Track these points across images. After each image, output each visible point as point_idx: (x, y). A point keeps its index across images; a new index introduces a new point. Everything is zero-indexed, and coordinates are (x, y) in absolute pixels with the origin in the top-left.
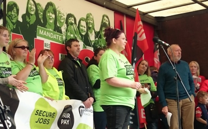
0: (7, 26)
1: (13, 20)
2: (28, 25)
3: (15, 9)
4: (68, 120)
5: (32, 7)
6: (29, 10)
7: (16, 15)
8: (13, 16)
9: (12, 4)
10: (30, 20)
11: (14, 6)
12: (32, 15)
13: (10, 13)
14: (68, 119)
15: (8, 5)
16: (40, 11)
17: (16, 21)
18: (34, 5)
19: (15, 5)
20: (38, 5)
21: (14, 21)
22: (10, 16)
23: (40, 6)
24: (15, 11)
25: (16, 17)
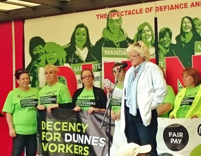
0: (160, 52)
1: (165, 45)
2: (183, 45)
3: (167, 34)
4: (180, 140)
5: (188, 24)
6: (184, 29)
7: (169, 39)
8: (166, 41)
9: (164, 30)
10: (185, 39)
11: (167, 32)
12: (187, 33)
13: (162, 40)
14: (180, 138)
15: (160, 33)
16: (198, 25)
17: (169, 45)
18: (190, 22)
19: (168, 30)
20: (194, 20)
21: (167, 46)
22: (162, 42)
23: (198, 20)
24: (168, 36)
25: (169, 41)
